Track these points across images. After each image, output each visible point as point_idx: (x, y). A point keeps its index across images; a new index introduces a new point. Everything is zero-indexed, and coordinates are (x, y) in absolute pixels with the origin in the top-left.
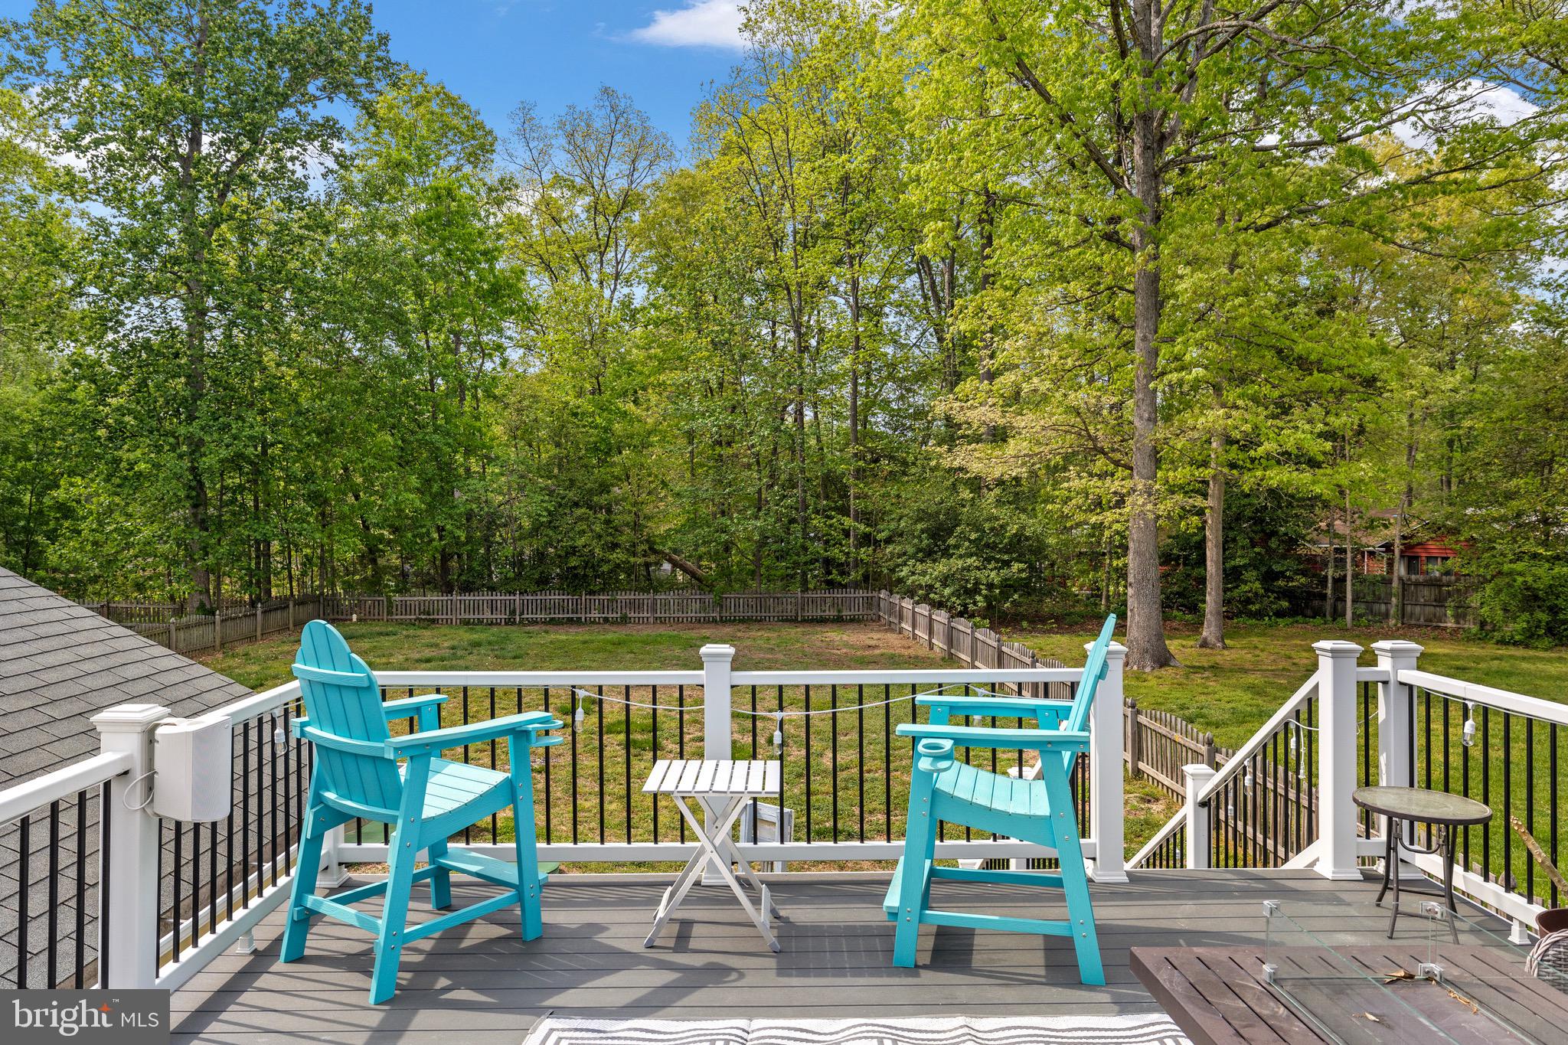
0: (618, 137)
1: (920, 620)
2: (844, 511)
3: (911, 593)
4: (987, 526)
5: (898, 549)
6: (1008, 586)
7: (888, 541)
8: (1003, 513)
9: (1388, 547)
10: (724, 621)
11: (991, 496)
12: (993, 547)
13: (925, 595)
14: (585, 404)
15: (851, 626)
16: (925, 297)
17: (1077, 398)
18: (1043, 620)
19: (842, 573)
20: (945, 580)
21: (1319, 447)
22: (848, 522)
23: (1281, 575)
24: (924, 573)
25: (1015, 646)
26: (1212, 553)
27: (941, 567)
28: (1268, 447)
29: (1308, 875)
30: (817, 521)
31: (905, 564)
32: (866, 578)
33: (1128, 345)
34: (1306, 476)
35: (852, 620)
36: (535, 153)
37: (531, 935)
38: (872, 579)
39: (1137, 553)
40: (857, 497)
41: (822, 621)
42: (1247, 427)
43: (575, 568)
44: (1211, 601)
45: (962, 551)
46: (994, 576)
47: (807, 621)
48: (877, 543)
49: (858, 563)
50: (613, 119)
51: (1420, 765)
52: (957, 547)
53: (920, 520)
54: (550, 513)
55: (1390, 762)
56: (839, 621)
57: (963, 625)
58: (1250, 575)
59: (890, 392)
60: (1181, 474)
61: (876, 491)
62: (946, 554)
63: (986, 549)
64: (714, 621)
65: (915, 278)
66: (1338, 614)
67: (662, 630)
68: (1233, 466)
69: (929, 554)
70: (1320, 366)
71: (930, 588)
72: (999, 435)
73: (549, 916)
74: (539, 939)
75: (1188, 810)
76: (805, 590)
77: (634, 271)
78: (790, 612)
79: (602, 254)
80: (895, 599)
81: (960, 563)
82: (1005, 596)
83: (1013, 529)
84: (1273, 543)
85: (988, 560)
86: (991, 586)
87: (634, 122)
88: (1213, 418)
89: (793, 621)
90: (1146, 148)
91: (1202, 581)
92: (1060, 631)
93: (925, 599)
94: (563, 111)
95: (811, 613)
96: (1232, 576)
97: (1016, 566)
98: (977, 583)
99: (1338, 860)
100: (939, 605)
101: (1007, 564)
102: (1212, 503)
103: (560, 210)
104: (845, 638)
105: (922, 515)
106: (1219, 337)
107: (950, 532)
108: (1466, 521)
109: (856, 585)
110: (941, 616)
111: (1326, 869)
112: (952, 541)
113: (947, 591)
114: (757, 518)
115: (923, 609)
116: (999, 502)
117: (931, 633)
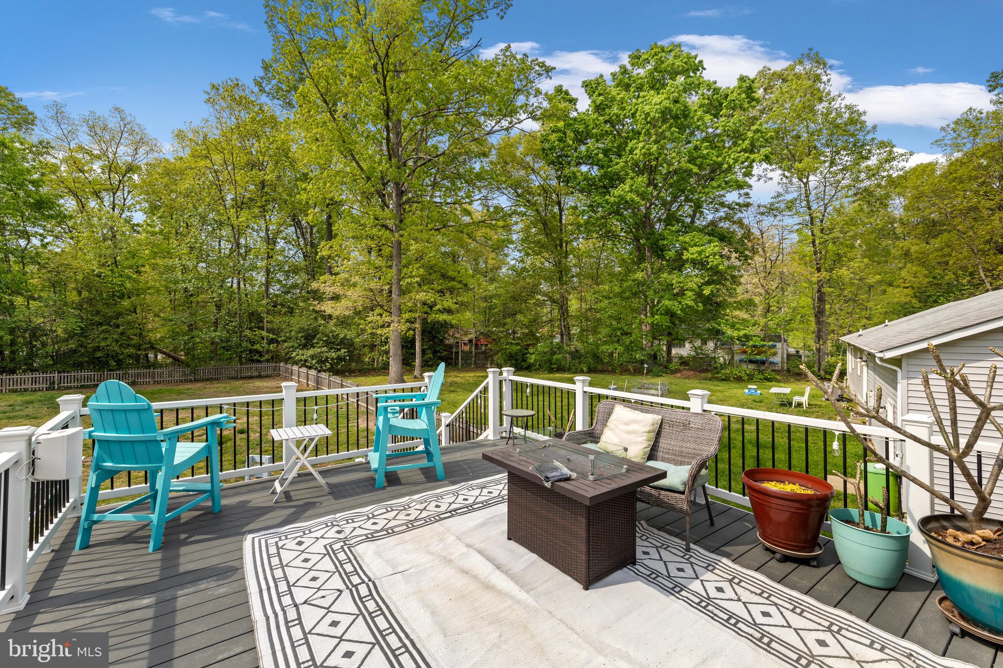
0: (125, 135)
1: (302, 374)
2: (262, 328)
3: (296, 363)
4: (331, 335)
5: (291, 344)
6: (340, 359)
7: (285, 341)
8: (338, 330)
9: (470, 341)
10: (197, 381)
11: (332, 323)
12: (333, 343)
13: (304, 364)
14: (106, 271)
15: (266, 379)
16: (298, 238)
17: (373, 285)
18: (353, 372)
19: (261, 356)
20: (312, 357)
21: (454, 307)
22: (264, 333)
23: (439, 351)
24: (303, 355)
25: (348, 381)
26: (418, 344)
27: (311, 352)
28: (438, 307)
29: (486, 440)
30: (247, 333)
31: (293, 351)
32: (272, 357)
33: (390, 267)
34: (450, 317)
35: (266, 376)
36: (66, 132)
37: (217, 511)
38: (276, 358)
39: (394, 344)
40: (268, 322)
41: (251, 377)
42: (432, 300)
43: (100, 357)
44: (418, 362)
45: (319, 345)
46: (334, 355)
47: (242, 378)
48: (278, 342)
49: (268, 351)
50: (122, 125)
51: (515, 402)
52: (317, 343)
53: (300, 332)
54: (82, 329)
55: (507, 403)
56: (260, 377)
57: (324, 375)
58: (429, 351)
59: (280, 276)
60: (407, 316)
61: (277, 320)
62: (313, 346)
63: (332, 343)
64: (191, 381)
65: (293, 229)
66: (456, 364)
67: (159, 387)
68: (426, 313)
69: (304, 346)
70: (453, 279)
71: (306, 361)
72: (336, 298)
73: (224, 502)
74: (220, 512)
75: (443, 428)
76: (241, 364)
77: (133, 204)
78: (233, 374)
79: (114, 194)
80: (289, 366)
81: (319, 350)
82: (338, 363)
83: (342, 336)
84: (436, 340)
85: (331, 348)
86: (332, 359)
87: (137, 129)
88: (421, 296)
89: (236, 378)
90: (397, 195)
91: (414, 354)
92: (361, 375)
93: (304, 365)
94: (87, 113)
95: (244, 375)
96: (423, 352)
97: (343, 351)
98: (327, 358)
99: (494, 435)
100: (310, 368)
101: (339, 350)
102: (417, 326)
103: (84, 165)
104: (265, 384)
105: (301, 330)
106: (423, 266)
107: (314, 337)
108: (492, 333)
109: (268, 361)
110: (313, 372)
111: (491, 437)
112: (315, 341)
113: (314, 362)
114: (215, 331)
115: (304, 370)
116: (335, 325)
117: (308, 379)
